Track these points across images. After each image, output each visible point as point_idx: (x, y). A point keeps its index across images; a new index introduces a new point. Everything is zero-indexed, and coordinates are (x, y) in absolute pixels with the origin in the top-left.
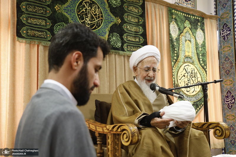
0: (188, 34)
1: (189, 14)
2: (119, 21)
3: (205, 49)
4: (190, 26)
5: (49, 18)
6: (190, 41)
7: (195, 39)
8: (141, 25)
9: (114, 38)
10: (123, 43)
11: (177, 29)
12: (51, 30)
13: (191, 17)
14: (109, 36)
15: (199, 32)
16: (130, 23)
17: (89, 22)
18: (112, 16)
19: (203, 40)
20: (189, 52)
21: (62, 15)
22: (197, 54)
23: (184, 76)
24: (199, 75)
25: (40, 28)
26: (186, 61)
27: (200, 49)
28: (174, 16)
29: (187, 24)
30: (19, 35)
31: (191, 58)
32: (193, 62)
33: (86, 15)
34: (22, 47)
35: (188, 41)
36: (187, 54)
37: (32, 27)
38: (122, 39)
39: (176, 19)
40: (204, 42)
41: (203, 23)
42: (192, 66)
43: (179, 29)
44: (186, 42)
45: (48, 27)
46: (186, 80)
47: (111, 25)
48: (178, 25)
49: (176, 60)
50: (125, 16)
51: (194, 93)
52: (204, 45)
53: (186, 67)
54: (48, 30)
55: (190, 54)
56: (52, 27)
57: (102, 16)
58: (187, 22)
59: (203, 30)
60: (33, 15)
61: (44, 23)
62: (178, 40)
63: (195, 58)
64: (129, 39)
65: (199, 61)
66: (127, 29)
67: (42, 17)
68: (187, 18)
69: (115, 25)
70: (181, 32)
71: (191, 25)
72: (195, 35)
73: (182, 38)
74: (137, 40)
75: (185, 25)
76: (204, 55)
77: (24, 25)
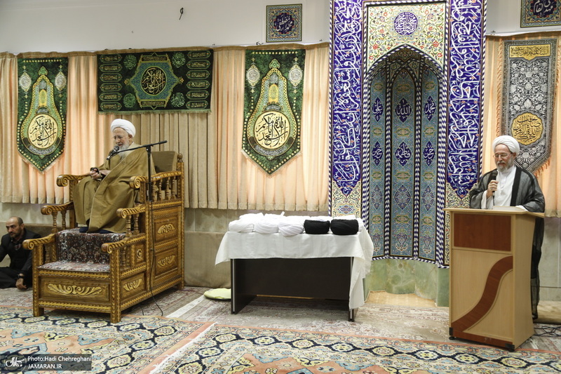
0: (274, 75)
1: (278, 51)
2: (182, 80)
3: (301, 90)
4: (278, 66)
5: (120, 92)
6: (277, 84)
7: (287, 80)
8: (207, 79)
9: (177, 98)
10: (187, 100)
11: (259, 74)
12: (121, 102)
13: (283, 53)
14: (171, 97)
15: (295, 69)
16: (195, 80)
17: (153, 88)
18: (175, 77)
19: (300, 79)
20: (274, 98)
21: (130, 87)
22: (289, 98)
23: (264, 127)
24: (287, 125)
25: (112, 102)
26: (268, 109)
27: (295, 91)
28: (253, 59)
29: (275, 65)
30: (99, 110)
31: (277, 105)
32: (280, 109)
33: (150, 82)
34: (102, 117)
35: (274, 85)
36: (271, 101)
37: (107, 102)
38: (185, 97)
39: (256, 62)
40: (302, 81)
41: (304, 57)
42: (278, 114)
43: (261, 73)
44: (271, 87)
45: (119, 99)
46: (267, 131)
47: (173, 86)
48: (258, 68)
49: (253, 110)
50: (188, 75)
51: (277, 146)
52: (300, 86)
53: (266, 118)
54: (119, 102)
55: (276, 101)
56: (123, 98)
57: (165, 80)
58: (274, 61)
59: (302, 66)
60: (108, 93)
61: (115, 97)
62: (258, 86)
63: (285, 104)
64: (194, 95)
65: (292, 107)
66: (191, 86)
67: (115, 92)
68: (274, 57)
69: (178, 85)
70: (263, 75)
71: (281, 64)
72: (286, 75)
73: (265, 83)
74: (203, 95)
75: (271, 66)
76: (299, 98)
77: (101, 102)
